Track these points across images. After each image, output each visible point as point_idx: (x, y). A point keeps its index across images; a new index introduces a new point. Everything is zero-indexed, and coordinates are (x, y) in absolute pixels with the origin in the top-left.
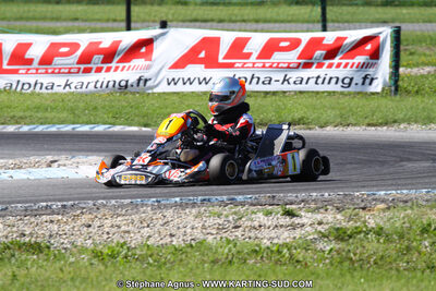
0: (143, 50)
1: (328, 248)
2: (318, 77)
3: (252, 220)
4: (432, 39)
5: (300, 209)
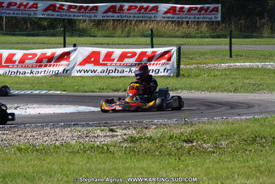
0: (65, 57)
3: (94, 133)
5: (117, 128)
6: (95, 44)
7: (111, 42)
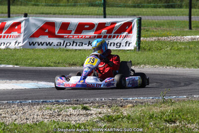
0: (16, 27)
1: (104, 126)
3: (67, 112)
5: (91, 106)
6: (40, 14)
7: (57, 12)
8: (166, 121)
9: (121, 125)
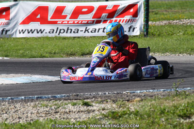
0: (4, 14)
1: (108, 123)
2: (104, 28)
4: (167, 5)
5: (92, 102)
8: (180, 116)
9: (128, 122)
